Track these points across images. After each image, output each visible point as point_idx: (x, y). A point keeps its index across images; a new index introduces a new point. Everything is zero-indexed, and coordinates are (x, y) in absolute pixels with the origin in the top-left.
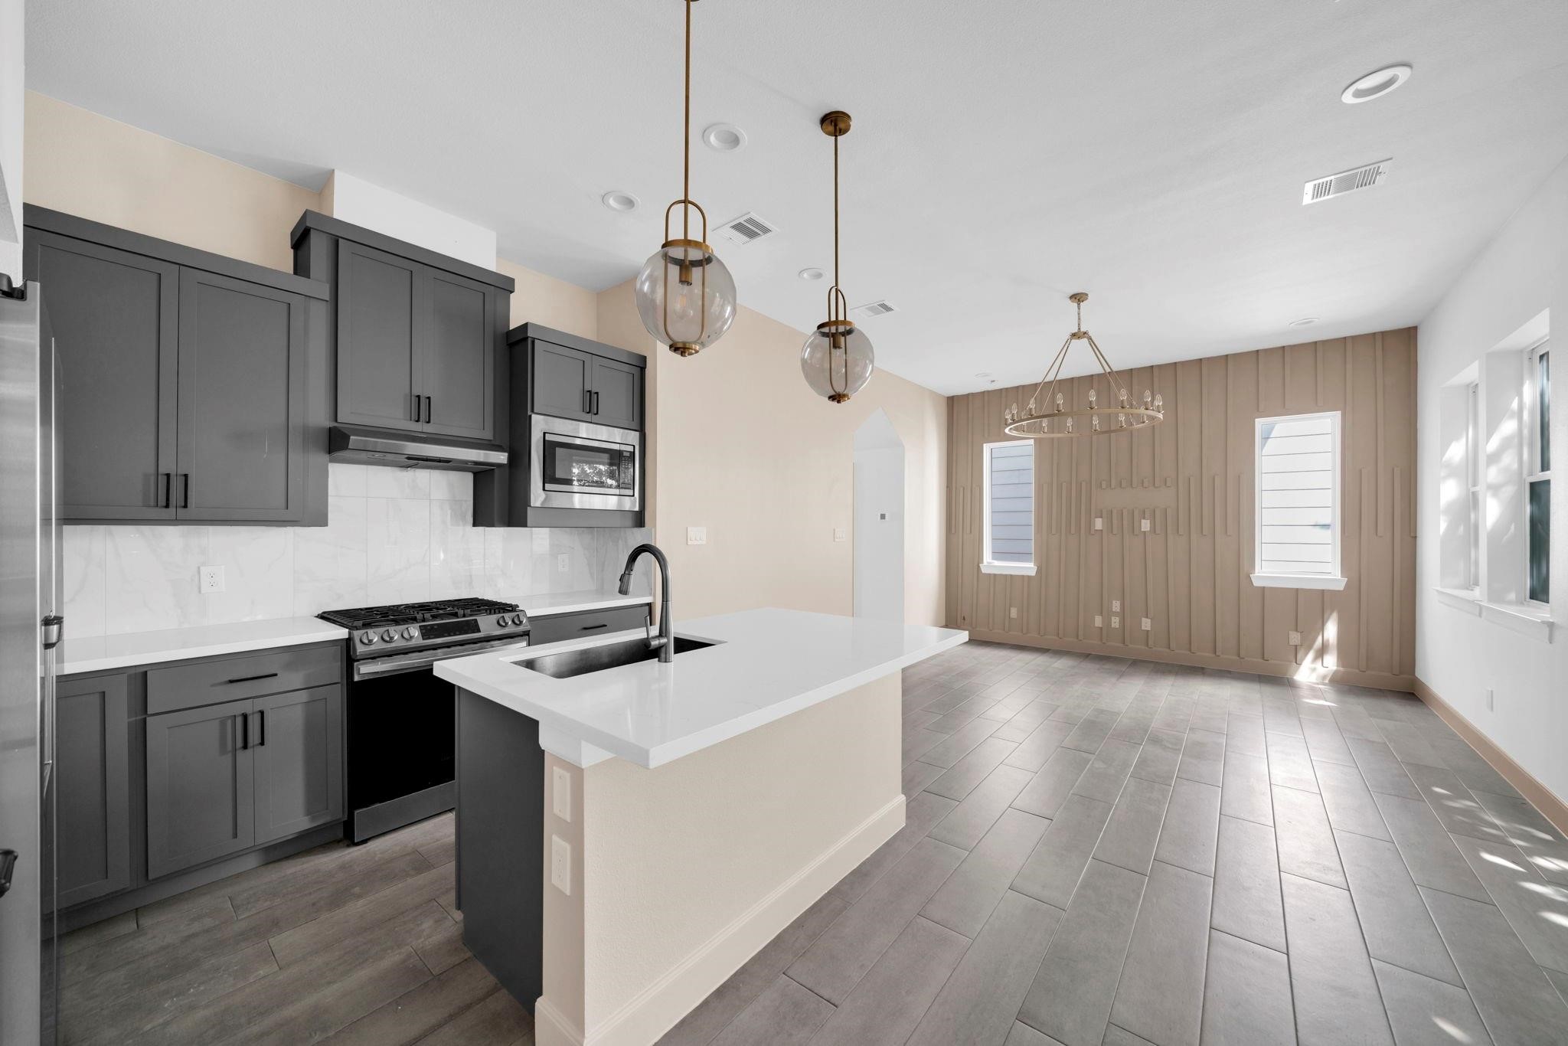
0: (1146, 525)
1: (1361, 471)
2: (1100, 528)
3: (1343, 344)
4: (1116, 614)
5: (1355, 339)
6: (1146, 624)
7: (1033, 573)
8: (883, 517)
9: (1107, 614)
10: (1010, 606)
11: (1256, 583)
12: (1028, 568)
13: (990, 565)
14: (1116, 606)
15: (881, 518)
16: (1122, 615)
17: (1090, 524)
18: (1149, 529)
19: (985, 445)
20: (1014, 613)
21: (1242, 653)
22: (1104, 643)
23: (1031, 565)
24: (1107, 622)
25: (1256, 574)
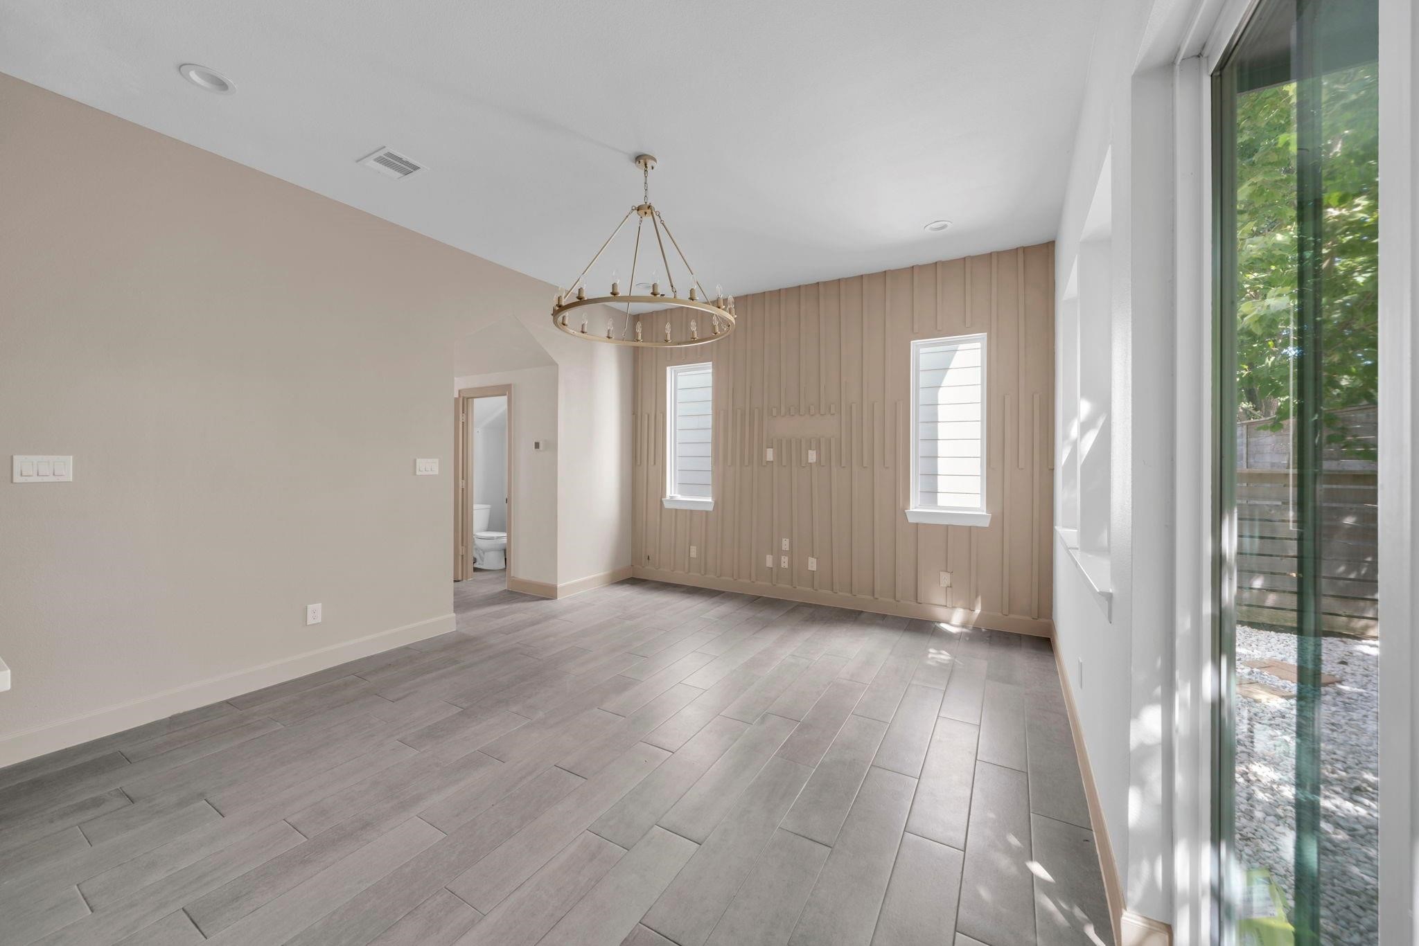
0: (812, 456)
1: (1004, 397)
2: (772, 460)
3: (990, 258)
4: (785, 553)
5: (999, 254)
6: (812, 564)
7: (710, 508)
8: (537, 445)
9: (778, 553)
10: (690, 544)
11: (911, 520)
12: (706, 500)
13: (672, 500)
14: (785, 544)
15: (536, 448)
16: (791, 553)
17: (762, 454)
18: (815, 461)
19: (668, 369)
20: (693, 554)
21: (898, 595)
22: (775, 585)
23: (710, 500)
24: (777, 562)
25: (911, 510)
